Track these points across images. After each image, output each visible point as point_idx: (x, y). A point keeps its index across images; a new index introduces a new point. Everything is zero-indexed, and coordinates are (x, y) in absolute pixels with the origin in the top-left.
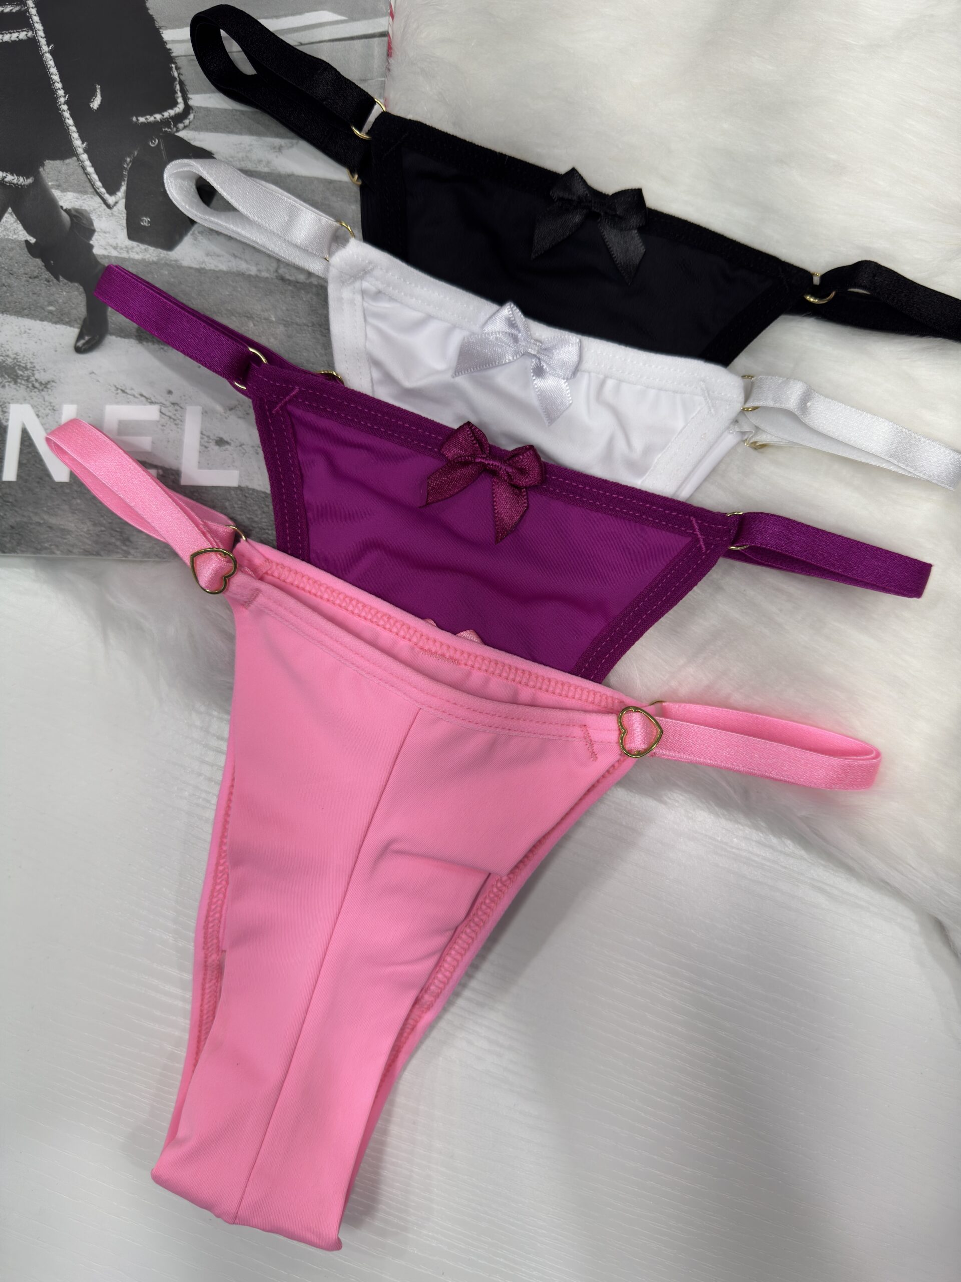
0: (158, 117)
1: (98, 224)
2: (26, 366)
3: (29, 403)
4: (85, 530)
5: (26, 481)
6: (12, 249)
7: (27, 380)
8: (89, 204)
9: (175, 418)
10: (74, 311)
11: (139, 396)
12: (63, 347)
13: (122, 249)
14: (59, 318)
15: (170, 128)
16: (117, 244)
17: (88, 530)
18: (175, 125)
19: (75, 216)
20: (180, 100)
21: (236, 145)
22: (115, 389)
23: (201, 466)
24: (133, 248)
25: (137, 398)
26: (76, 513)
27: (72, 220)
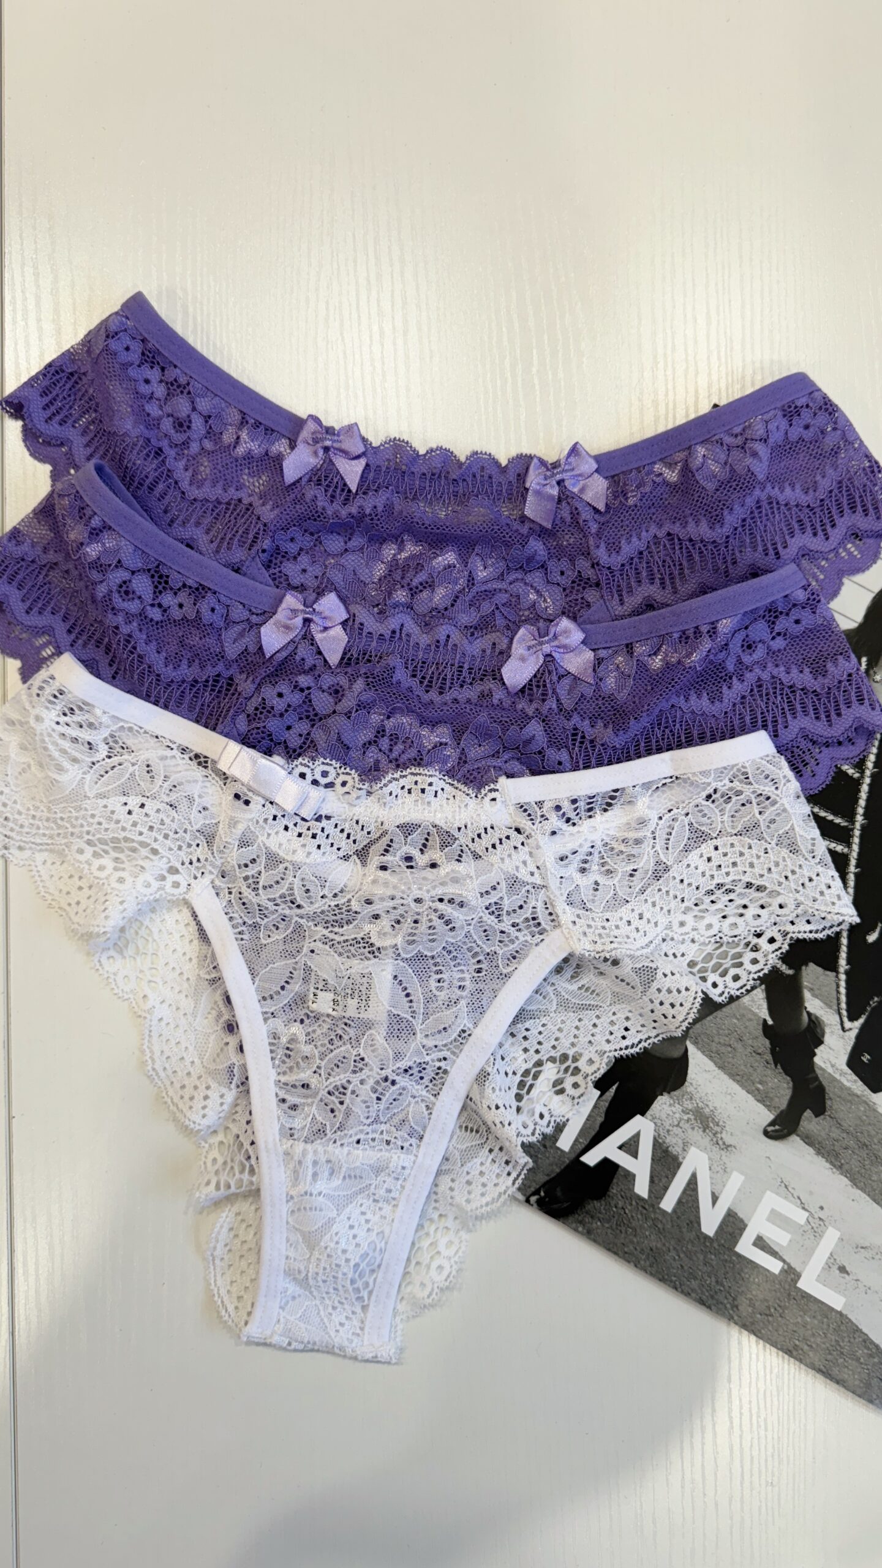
2: (720, 1123)
3: (708, 1154)
5: (678, 1218)
6: (750, 1020)
7: (715, 1134)
8: (829, 1018)
9: (816, 1231)
11: (797, 1199)
13: (836, 1069)
14: (763, 1099)
16: (835, 1063)
19: (813, 1022)
22: (780, 1181)
23: (818, 1279)
25: (794, 1198)
27: (809, 1024)
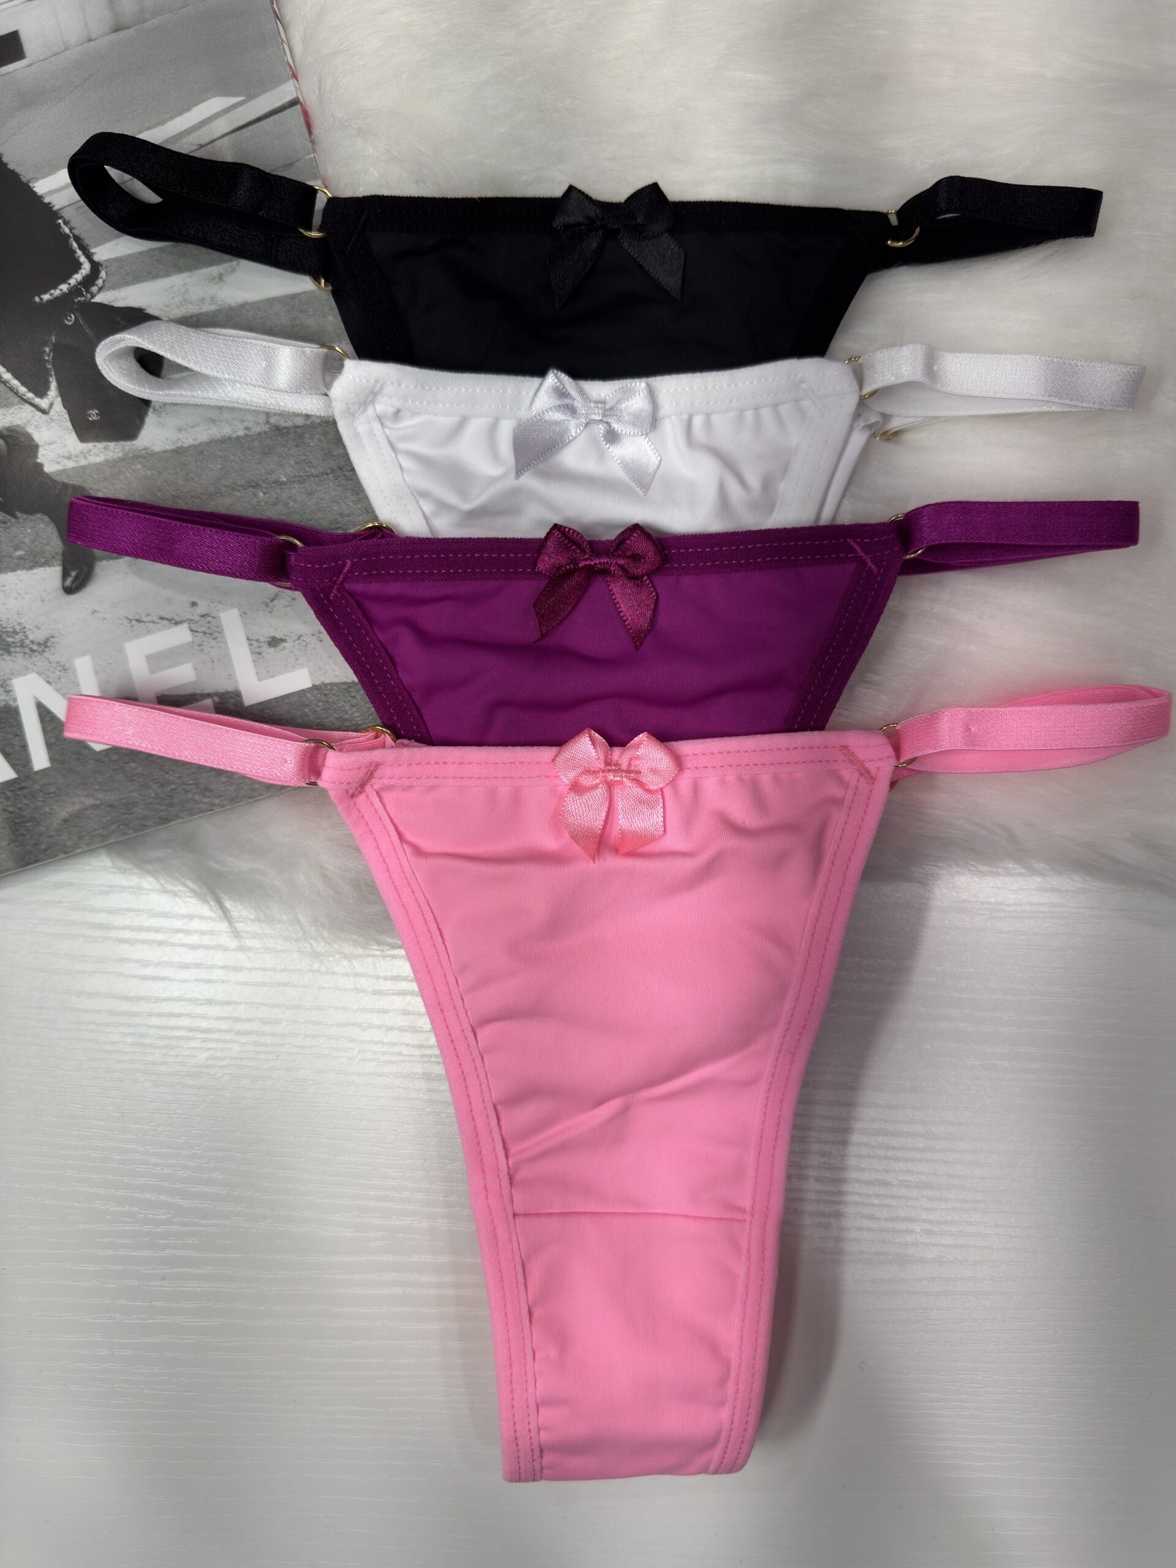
0: (64, 287)
1: (40, 436)
2: (14, 629)
3: (34, 672)
4: (153, 795)
5: (63, 762)
7: (22, 646)
9: (210, 631)
10: (48, 547)
11: (160, 621)
12: (50, 594)
13: (77, 456)
14: (33, 561)
15: (84, 296)
16: (69, 452)
17: (157, 794)
18: (88, 291)
19: (8, 436)
20: (83, 259)
21: (167, 290)
22: (128, 621)
23: (260, 677)
24: (89, 451)
25: (158, 623)
26: (134, 780)
